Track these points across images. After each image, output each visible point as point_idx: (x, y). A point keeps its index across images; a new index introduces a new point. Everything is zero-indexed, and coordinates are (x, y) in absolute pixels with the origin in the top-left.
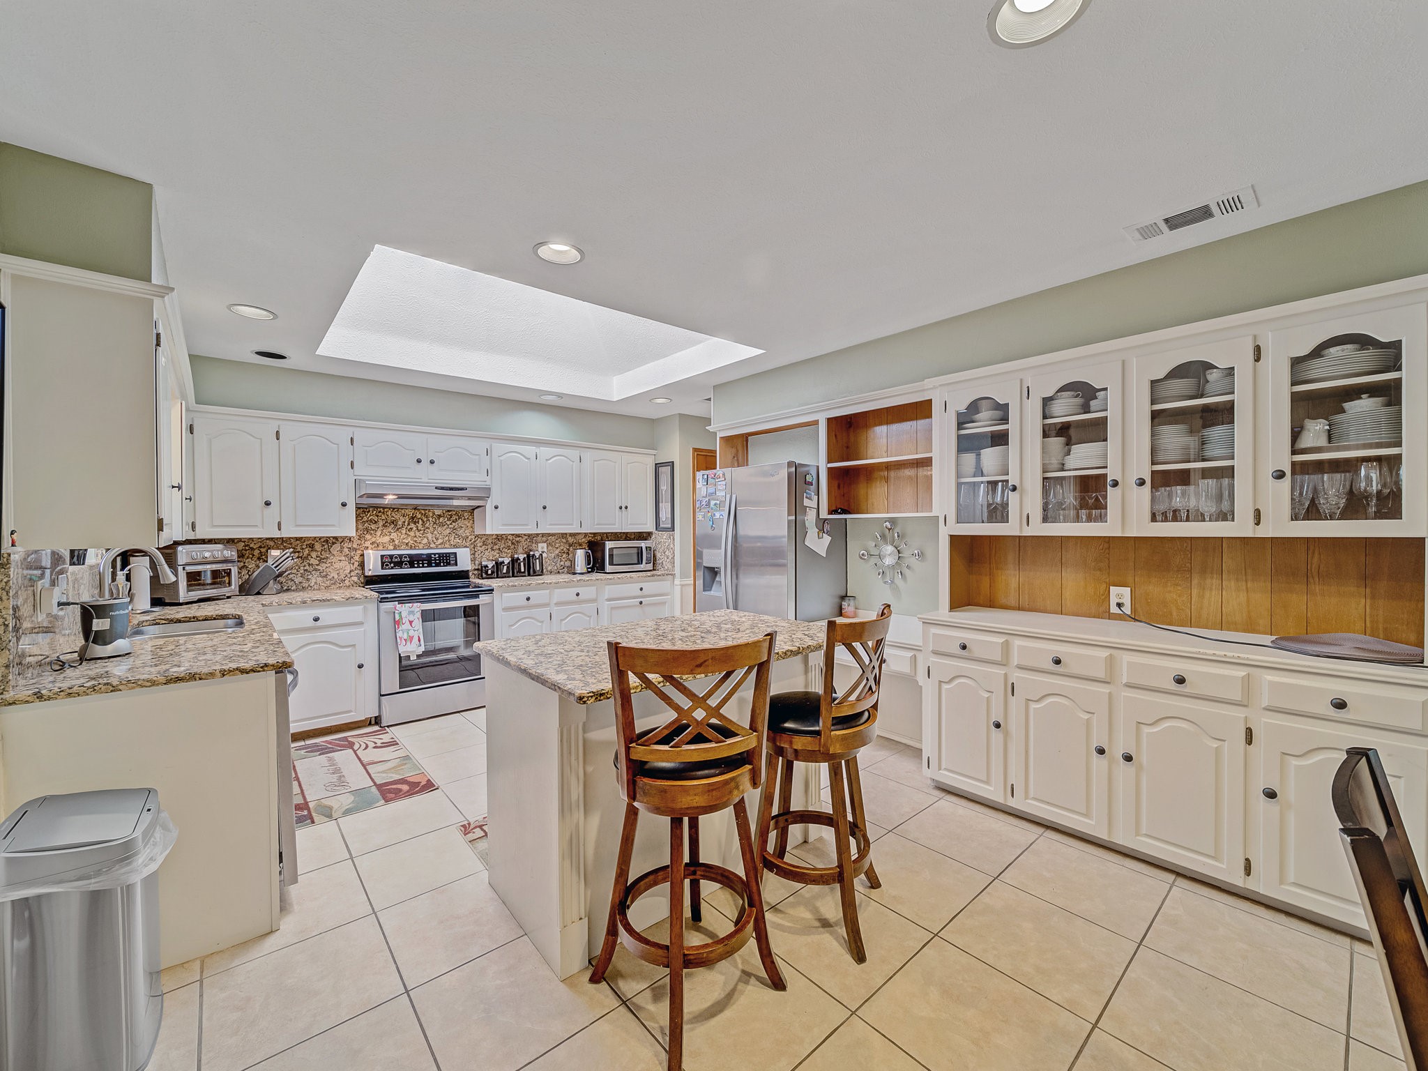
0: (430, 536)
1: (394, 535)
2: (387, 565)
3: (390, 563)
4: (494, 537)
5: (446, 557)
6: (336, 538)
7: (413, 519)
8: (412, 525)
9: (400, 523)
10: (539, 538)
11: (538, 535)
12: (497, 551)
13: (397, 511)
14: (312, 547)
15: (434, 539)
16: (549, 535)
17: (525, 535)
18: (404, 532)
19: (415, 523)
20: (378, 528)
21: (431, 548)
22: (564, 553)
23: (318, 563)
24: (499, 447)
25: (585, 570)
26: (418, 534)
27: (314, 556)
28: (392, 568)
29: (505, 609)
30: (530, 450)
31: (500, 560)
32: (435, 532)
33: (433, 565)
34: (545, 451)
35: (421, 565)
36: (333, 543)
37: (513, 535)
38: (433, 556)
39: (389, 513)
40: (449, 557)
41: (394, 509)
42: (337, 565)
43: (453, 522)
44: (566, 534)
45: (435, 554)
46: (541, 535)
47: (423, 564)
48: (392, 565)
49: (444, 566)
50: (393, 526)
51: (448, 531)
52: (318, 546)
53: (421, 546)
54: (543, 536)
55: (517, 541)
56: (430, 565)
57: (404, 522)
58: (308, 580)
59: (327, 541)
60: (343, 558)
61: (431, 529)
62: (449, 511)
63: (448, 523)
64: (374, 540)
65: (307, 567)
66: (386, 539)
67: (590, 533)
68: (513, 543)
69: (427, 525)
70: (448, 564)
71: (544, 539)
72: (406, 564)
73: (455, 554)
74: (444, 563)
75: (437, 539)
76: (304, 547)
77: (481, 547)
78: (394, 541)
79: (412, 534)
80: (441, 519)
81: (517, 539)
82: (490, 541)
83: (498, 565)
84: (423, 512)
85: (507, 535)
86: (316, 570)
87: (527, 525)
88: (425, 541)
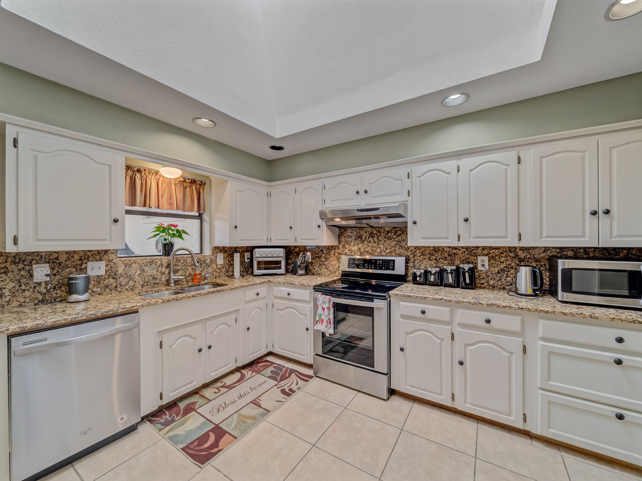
0: (382, 246)
1: (360, 246)
2: (351, 265)
3: (353, 264)
4: (431, 249)
5: (387, 263)
6: (332, 246)
7: (372, 235)
8: (371, 239)
9: (364, 237)
10: (479, 251)
11: (477, 248)
12: (434, 261)
13: (362, 229)
14: (322, 251)
15: (385, 249)
16: (491, 248)
17: (462, 247)
18: (366, 243)
19: (373, 237)
20: (352, 241)
21: (383, 256)
22: (512, 268)
23: (324, 260)
24: (417, 170)
25: (530, 291)
26: (374, 245)
27: (323, 256)
28: (353, 268)
29: (403, 316)
30: (450, 165)
31: (429, 269)
32: (386, 244)
33: (378, 268)
34: (467, 163)
35: (370, 267)
36: (331, 250)
37: (450, 247)
38: (378, 261)
39: (358, 231)
40: (389, 263)
41: (360, 228)
42: (332, 263)
43: (398, 236)
44: (515, 248)
45: (380, 260)
46: (481, 248)
47: (371, 266)
48: (354, 265)
49: (385, 269)
50: (360, 239)
51: (394, 243)
52: (325, 251)
53: (376, 254)
54: (483, 249)
55: (454, 254)
56: (375, 268)
57: (366, 237)
58: (321, 269)
59: (328, 248)
60: (335, 259)
61: (383, 241)
62: (395, 228)
63: (394, 237)
64: (350, 248)
65: (320, 263)
66: (356, 248)
67: (553, 248)
68: (449, 255)
69: (380, 239)
70: (388, 269)
71: (485, 252)
72: (361, 266)
73: (394, 261)
74: (385, 267)
75: (387, 249)
76: (319, 251)
77: (420, 256)
78: (360, 249)
79: (371, 244)
80: (389, 234)
81: (454, 251)
82: (427, 252)
83: (426, 273)
84: (378, 229)
85: (443, 248)
86: (324, 264)
87: (447, 238)
88: (379, 250)
